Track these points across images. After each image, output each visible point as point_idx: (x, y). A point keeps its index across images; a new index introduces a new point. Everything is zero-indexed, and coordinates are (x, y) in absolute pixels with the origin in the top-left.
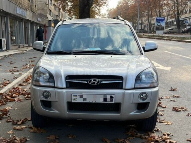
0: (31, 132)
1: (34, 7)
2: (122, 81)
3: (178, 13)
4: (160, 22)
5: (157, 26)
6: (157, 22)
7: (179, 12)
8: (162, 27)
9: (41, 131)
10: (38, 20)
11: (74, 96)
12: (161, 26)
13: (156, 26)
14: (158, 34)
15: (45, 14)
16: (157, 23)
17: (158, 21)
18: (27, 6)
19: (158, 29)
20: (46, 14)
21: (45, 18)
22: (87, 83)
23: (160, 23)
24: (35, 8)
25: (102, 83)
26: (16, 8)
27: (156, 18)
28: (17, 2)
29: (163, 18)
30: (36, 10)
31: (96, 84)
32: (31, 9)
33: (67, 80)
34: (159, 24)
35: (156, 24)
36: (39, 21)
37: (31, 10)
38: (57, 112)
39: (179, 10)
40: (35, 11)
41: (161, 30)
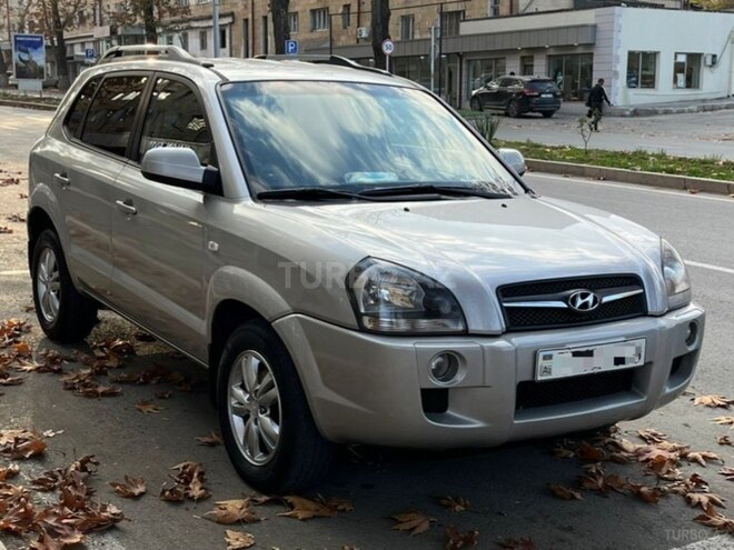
0: (304, 520)
2: (641, 291)
3: (57, 21)
4: (30, 49)
5: (21, 64)
6: (20, 50)
7: (62, 20)
8: (35, 69)
9: (340, 507)
11: (545, 358)
12: (34, 63)
13: (17, 65)
14: (25, 92)
16: (18, 53)
17: (23, 47)
19: (21, 74)
22: (565, 306)
23: (27, 52)
25: (602, 303)
27: (16, 36)
29: (38, 39)
33: (505, 305)
34: (25, 57)
35: (15, 56)
38: (478, 424)
39: (60, 14)
41: (35, 78)
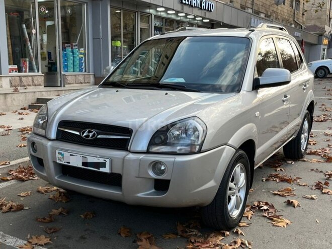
1: (301, 15)
10: (295, 35)
15: (321, 26)
18: (286, 14)
20: (323, 26)
21: (311, 33)
22: (79, 134)
24: (303, 17)
25: (98, 137)
26: (251, 19)
28: (268, 10)
30: (304, 20)
31: (90, 138)
32: (294, 18)
36: (298, 37)
37: (294, 20)
40: (301, 21)
